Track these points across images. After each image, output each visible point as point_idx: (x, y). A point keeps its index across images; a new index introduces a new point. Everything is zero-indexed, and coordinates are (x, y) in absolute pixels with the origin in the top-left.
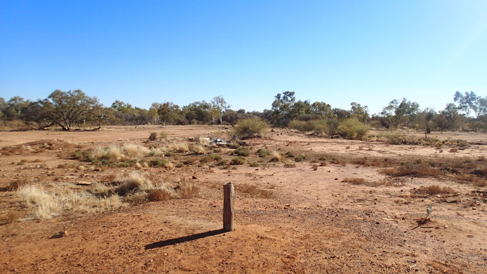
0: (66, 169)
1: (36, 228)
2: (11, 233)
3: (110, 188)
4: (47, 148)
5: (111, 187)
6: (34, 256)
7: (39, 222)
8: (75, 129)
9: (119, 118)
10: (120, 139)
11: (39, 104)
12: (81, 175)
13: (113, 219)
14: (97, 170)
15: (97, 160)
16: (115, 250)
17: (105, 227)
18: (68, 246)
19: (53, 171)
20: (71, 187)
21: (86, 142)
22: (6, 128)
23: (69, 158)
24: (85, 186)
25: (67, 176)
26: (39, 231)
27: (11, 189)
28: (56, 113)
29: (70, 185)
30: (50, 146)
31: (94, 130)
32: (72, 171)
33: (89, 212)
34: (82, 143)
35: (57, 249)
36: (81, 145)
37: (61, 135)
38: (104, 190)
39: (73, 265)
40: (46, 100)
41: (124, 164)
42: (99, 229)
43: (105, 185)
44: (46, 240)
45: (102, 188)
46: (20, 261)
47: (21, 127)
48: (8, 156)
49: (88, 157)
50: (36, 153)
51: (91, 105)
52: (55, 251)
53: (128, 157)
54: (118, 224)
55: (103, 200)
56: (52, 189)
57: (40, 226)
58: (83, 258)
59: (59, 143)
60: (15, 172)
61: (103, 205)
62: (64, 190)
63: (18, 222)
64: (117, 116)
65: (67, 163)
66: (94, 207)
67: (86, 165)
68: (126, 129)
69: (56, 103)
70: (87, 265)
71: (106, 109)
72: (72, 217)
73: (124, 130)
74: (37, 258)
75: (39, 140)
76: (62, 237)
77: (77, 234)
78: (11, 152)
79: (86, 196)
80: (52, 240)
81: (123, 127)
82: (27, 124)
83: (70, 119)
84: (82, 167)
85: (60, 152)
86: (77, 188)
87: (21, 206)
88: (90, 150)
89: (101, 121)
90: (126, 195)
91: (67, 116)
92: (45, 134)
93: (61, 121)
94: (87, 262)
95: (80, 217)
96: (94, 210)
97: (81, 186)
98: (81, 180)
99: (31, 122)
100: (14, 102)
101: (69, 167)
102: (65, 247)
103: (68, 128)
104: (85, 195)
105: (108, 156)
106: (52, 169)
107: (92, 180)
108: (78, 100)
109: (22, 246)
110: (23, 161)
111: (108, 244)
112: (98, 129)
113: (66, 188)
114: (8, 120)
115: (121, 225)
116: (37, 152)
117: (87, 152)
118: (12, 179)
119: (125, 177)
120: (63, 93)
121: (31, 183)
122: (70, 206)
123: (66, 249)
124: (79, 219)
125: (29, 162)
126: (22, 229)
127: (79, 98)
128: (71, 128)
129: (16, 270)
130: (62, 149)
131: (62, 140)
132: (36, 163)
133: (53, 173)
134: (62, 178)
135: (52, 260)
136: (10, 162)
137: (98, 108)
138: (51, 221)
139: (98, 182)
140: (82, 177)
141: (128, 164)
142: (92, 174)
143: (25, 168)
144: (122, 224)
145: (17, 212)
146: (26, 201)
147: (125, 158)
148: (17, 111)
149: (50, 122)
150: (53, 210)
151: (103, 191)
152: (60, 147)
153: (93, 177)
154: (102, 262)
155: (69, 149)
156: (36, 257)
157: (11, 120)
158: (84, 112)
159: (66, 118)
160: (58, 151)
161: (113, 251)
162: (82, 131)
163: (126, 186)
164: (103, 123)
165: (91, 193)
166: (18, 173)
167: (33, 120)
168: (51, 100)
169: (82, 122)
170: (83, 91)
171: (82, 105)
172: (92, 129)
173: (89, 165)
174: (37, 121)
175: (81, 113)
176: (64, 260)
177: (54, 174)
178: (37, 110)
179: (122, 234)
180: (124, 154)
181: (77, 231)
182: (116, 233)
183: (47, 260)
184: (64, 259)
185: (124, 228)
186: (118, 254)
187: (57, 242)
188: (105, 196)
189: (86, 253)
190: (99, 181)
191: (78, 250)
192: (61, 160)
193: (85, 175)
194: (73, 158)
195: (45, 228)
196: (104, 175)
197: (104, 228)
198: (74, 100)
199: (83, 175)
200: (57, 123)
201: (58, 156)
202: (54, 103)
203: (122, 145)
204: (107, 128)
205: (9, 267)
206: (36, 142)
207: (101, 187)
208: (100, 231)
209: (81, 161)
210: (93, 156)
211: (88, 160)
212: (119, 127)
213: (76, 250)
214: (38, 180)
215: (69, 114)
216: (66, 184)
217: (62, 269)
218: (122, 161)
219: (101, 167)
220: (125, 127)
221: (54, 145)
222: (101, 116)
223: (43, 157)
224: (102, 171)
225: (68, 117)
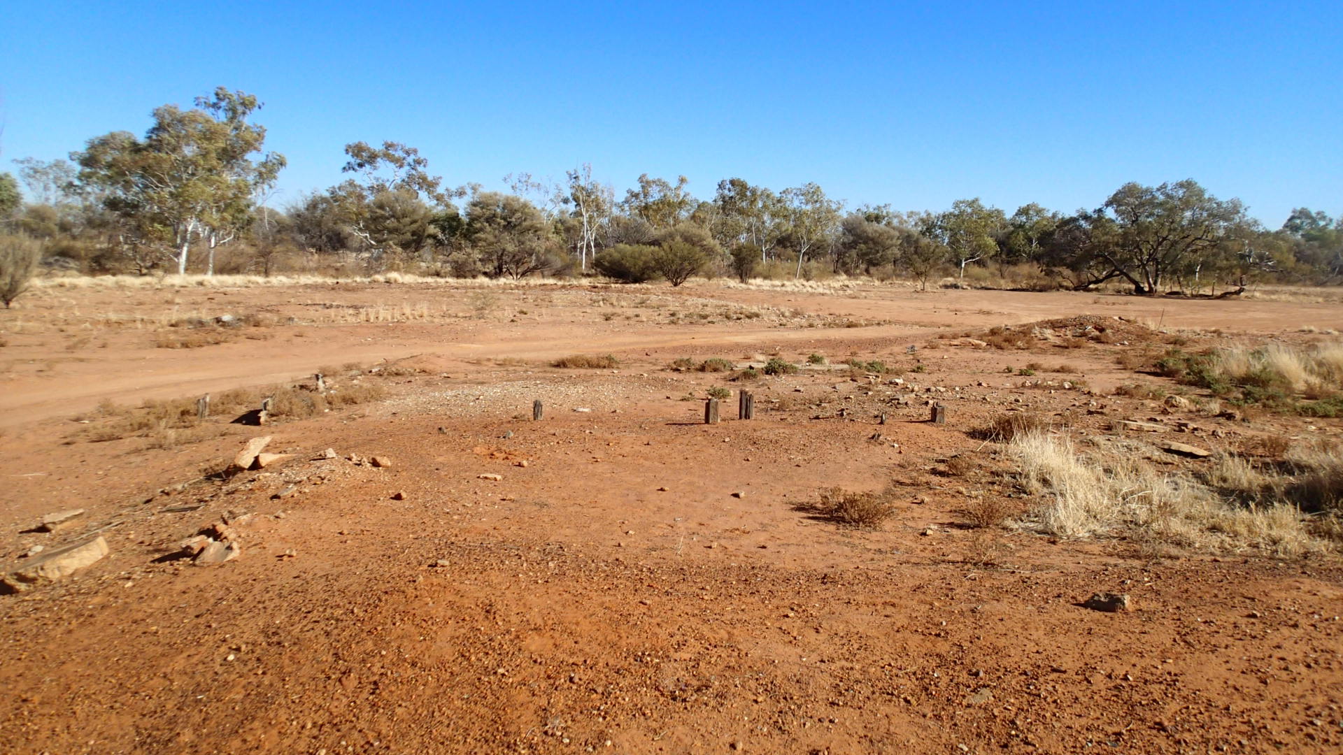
0: (1135, 401)
1: (1046, 560)
2: (985, 559)
3: (1268, 479)
4: (1092, 338)
5: (1271, 476)
6: (1031, 647)
7: (1054, 543)
8: (1168, 290)
9: (1306, 261)
10: (1305, 328)
11: (1082, 222)
12: (1180, 425)
13: (1283, 595)
14: (1230, 417)
15: (1229, 386)
16: (1289, 712)
17: (1254, 616)
18: (1128, 649)
19: (1102, 401)
20: (1148, 455)
21: (1198, 329)
22: (1002, 282)
23: (1148, 370)
24: (1188, 459)
25: (1140, 423)
26: (1054, 573)
27: (997, 435)
28: (1123, 246)
29: (1147, 450)
30: (1100, 333)
31: (1223, 296)
32: (1153, 408)
33: (1197, 545)
34: (1187, 331)
35: (1097, 646)
36: (1184, 335)
37: (1130, 307)
38: (1250, 483)
39: (1143, 720)
40: (1100, 210)
41: (1318, 408)
42: (1232, 620)
43: (1254, 467)
44: (1068, 605)
45: (1244, 475)
46: (996, 650)
47: (1035, 281)
48: (1000, 351)
49: (1201, 372)
50: (1063, 348)
51: (1222, 223)
52: (1091, 651)
53: (1331, 388)
54: (1303, 622)
55: (1244, 514)
56: (1095, 454)
57: (1057, 557)
58: (1173, 706)
59: (1123, 327)
60: (1011, 392)
61: (1242, 530)
62: (1128, 459)
63: (1004, 528)
64: (1300, 257)
65: (1140, 383)
66: (1214, 529)
67: (1193, 397)
68: (1327, 297)
69: (1123, 219)
70: (1187, 736)
71: (1267, 234)
72: (1146, 549)
73: (1320, 300)
74: (1038, 656)
75: (1073, 317)
76: (1114, 611)
77: (1159, 614)
78: (1007, 340)
79: (1190, 490)
80: (1083, 611)
81: (1319, 289)
82: (1049, 273)
83: (1158, 263)
84: (1183, 401)
85: (1124, 351)
86: (1165, 460)
87: (1014, 487)
88: (1207, 353)
89: (1245, 269)
90: (1326, 515)
91: (1150, 255)
92: (1090, 301)
93: (1133, 268)
94: (1186, 726)
95: (1171, 557)
96: (1214, 540)
97: (1176, 456)
98: (1177, 440)
99: (1061, 269)
100: (1024, 219)
101: (1146, 396)
102: (1120, 646)
103: (1151, 288)
104: (1188, 486)
105: (1263, 376)
106: (1102, 396)
107: (1212, 444)
108: (1183, 210)
109: (1003, 607)
110: (1033, 367)
111: (1265, 683)
112: (1238, 293)
113: (1134, 456)
114: (1008, 263)
115: (1313, 625)
116: (1067, 348)
117: (1199, 359)
118: (1001, 410)
119: (1325, 451)
120: (1147, 191)
121: (1044, 428)
122: (1142, 514)
123: (1125, 658)
124: (1168, 563)
125: (1045, 371)
126: (1012, 553)
127: (1187, 204)
128: (1159, 288)
129: (982, 674)
130: (1130, 344)
131: (1132, 318)
132: (1061, 376)
133: (1102, 408)
134: (1125, 425)
135: (1081, 677)
136: (1003, 366)
137: (1240, 231)
138: (1087, 548)
139: (1231, 454)
140: (1183, 431)
141: (1332, 410)
142: (1211, 427)
143: (1036, 386)
144: (1319, 625)
145: (1005, 502)
146: (1027, 476)
147: (1321, 387)
148: (1030, 240)
149: (1104, 270)
150: (1095, 517)
151: (1246, 485)
152: (1127, 339)
153: (1214, 434)
154: (1240, 743)
155: (1148, 346)
156: (1037, 652)
157: (1015, 264)
158: (1198, 242)
159: (1148, 260)
160: (1119, 347)
161: (1280, 715)
162: (1188, 298)
163: (1326, 482)
164: (1254, 276)
165: (1206, 482)
166: (1016, 396)
167: (1065, 265)
168: (1110, 213)
169: (1190, 271)
170: (1201, 184)
171: (1194, 223)
172: (1218, 293)
173: (1202, 396)
174: (1074, 267)
175: (1188, 246)
176: (1115, 693)
177: (1104, 410)
178: (1074, 239)
179: (1316, 662)
180: (1319, 374)
181: (1160, 606)
182: (1295, 651)
183: (1065, 672)
184: (1116, 687)
185: (1325, 642)
186: (1301, 735)
187: (1098, 622)
188: (1252, 505)
189: (1185, 692)
190: (1234, 449)
191: (1158, 673)
192: (1126, 375)
193: (1192, 425)
194: (1158, 371)
195: (1071, 567)
196: (1250, 433)
197: (1253, 620)
198: (1172, 211)
199: (1186, 425)
200: (1122, 273)
201: (1119, 363)
202: (1119, 221)
203: (1311, 346)
204: (1265, 292)
205: (967, 661)
206: (1067, 320)
207: (1240, 471)
208: (1236, 626)
209: (1180, 383)
210: (1217, 372)
211: (1200, 381)
212: (1303, 290)
213: (1154, 670)
214: (1062, 423)
215: (1155, 250)
216: (1134, 443)
217: (1105, 718)
218: (1310, 396)
219: (1239, 407)
220: (1324, 290)
221: (1109, 331)
222: (1249, 257)
223: (1079, 361)
224: (1243, 420)
225: (1152, 257)
